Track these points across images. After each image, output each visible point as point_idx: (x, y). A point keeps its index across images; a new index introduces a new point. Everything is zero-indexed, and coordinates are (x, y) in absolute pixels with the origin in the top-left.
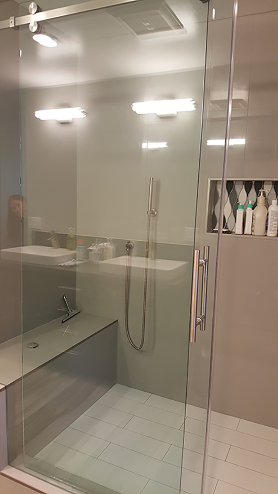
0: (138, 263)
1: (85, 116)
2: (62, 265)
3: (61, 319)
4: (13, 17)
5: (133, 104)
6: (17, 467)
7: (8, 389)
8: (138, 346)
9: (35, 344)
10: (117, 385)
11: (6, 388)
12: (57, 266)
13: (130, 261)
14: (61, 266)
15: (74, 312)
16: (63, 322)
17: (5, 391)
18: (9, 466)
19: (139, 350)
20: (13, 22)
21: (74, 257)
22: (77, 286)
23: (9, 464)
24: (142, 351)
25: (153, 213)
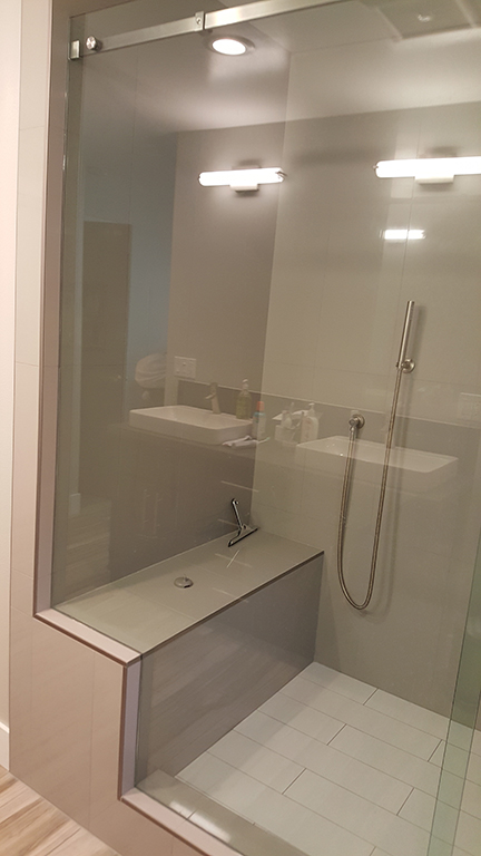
0: (371, 453)
1: (281, 180)
2: (230, 443)
3: (228, 538)
4: (202, 13)
5: (380, 164)
6: (150, 793)
7: (144, 660)
8: (360, 602)
9: (187, 580)
10: (314, 664)
11: (141, 657)
12: (220, 445)
13: (354, 448)
14: (227, 446)
15: (249, 529)
16: (230, 546)
17: (139, 663)
18: (135, 789)
19: (361, 610)
20: (201, 23)
21: (250, 431)
22: (254, 485)
23: (135, 786)
24: (366, 613)
25: (408, 366)
